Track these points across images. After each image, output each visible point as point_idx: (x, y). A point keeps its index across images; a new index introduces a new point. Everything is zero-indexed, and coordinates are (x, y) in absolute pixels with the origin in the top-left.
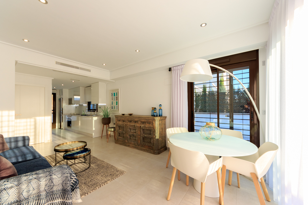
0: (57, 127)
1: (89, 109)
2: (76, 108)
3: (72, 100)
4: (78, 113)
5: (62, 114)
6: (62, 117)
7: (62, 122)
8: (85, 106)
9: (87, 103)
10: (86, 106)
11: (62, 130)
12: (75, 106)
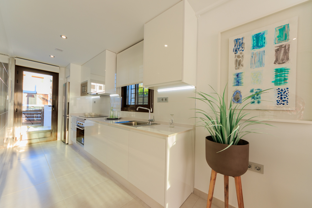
0: (59, 139)
1: (125, 106)
2: (95, 102)
3: (86, 86)
4: (98, 113)
5: (68, 114)
6: (68, 119)
7: (68, 130)
8: (114, 97)
9: (120, 91)
10: (117, 96)
11: (67, 146)
12: (93, 99)
